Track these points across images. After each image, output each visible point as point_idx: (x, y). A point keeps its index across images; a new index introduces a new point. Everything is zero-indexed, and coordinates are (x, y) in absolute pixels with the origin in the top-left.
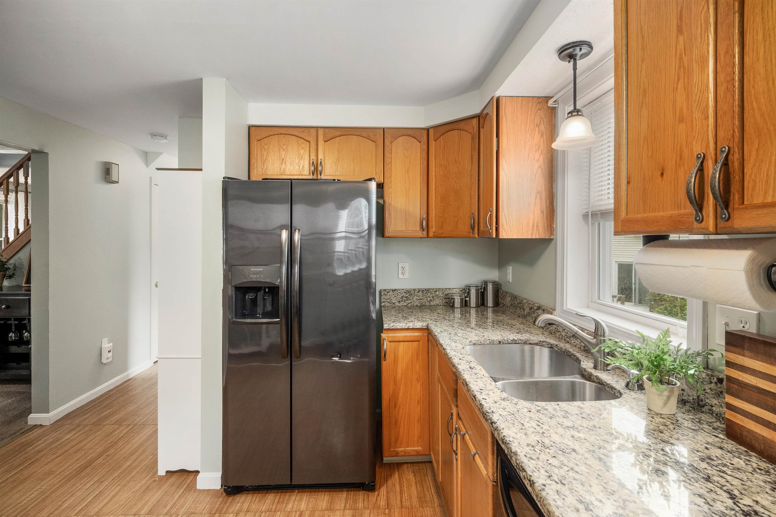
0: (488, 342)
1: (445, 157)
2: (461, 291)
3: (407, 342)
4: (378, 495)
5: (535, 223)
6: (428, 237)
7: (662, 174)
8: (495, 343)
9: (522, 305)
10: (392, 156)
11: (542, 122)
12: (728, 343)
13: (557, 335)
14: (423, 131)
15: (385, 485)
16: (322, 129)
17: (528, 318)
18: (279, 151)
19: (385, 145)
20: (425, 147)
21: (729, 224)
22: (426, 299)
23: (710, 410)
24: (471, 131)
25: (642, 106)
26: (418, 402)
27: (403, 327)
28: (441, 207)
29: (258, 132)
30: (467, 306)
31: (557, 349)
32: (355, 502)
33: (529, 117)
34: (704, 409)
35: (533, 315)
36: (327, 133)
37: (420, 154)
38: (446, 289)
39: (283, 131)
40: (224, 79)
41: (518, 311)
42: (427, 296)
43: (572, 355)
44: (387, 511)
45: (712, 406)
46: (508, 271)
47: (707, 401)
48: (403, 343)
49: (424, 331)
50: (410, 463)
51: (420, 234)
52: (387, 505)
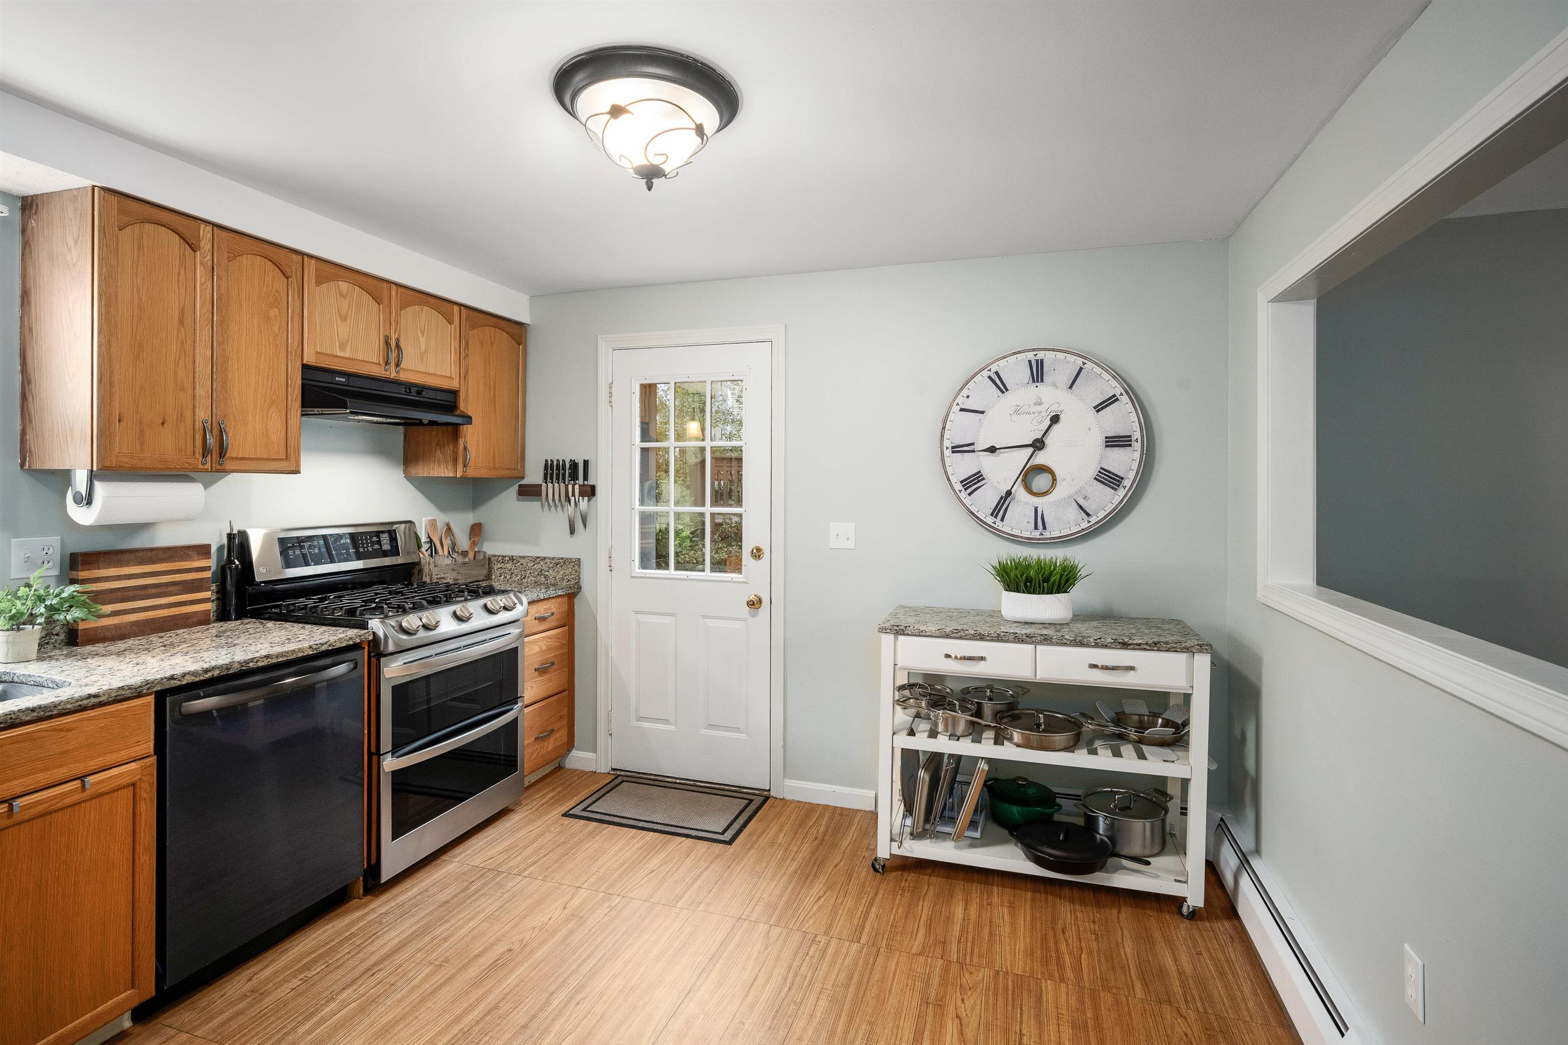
21: (222, 467)
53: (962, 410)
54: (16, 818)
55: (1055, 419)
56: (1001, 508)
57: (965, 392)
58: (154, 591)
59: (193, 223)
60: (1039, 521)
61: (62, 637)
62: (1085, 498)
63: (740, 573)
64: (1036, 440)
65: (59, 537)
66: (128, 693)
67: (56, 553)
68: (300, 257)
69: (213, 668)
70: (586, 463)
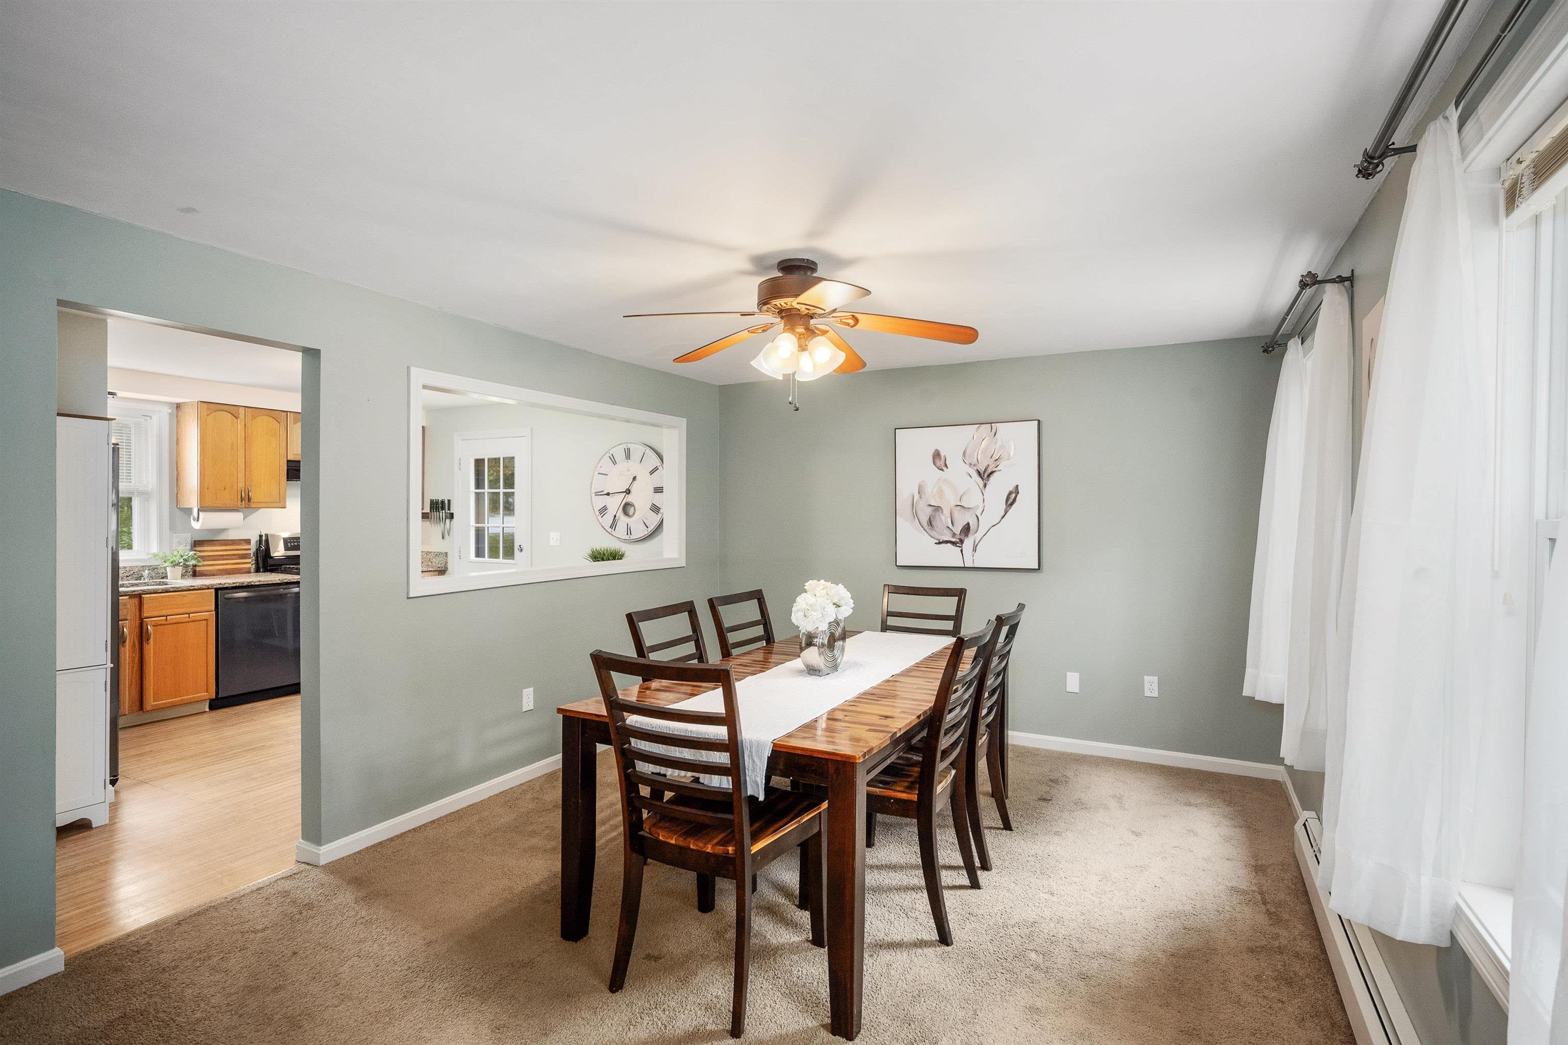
12: (195, 545)
53: (599, 474)
54: (168, 622)
55: (634, 479)
56: (613, 525)
57: (600, 465)
58: (226, 557)
59: (236, 408)
60: (629, 531)
61: (191, 573)
62: (646, 519)
63: (514, 559)
64: (627, 489)
65: (190, 534)
66: (205, 587)
67: (189, 542)
68: (286, 413)
69: (237, 583)
70: (449, 501)
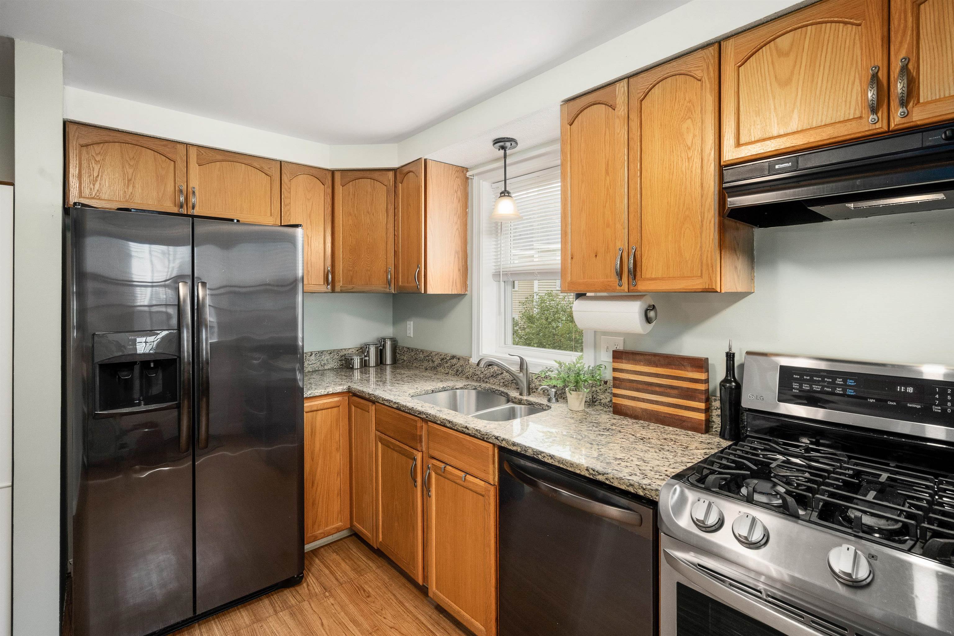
0: (423, 392)
1: (355, 206)
2: (358, 351)
3: (325, 410)
4: (308, 585)
5: (454, 280)
6: (333, 291)
7: (596, 256)
8: (429, 392)
9: (430, 357)
10: (292, 195)
11: (459, 189)
12: (614, 357)
13: (475, 378)
14: (327, 172)
15: (310, 575)
16: (195, 148)
17: (439, 369)
18: (123, 167)
19: (283, 182)
20: (330, 191)
21: (636, 288)
22: (319, 363)
23: (599, 403)
24: (386, 183)
25: (582, 211)
26: (339, 474)
27: (323, 393)
28: (350, 260)
29: (83, 133)
30: (367, 366)
31: (480, 389)
32: (285, 602)
33: (449, 182)
34: (596, 404)
35: (445, 365)
36: (203, 154)
37: (323, 198)
38: (341, 349)
39: (128, 138)
40: (61, 52)
41: (426, 364)
42: (321, 359)
43: (497, 390)
44: (327, 594)
45: (601, 400)
46: (408, 326)
47: (598, 397)
48: (321, 411)
49: (344, 395)
50: (326, 545)
51: (324, 288)
52: (323, 589)
65: (623, 338)
